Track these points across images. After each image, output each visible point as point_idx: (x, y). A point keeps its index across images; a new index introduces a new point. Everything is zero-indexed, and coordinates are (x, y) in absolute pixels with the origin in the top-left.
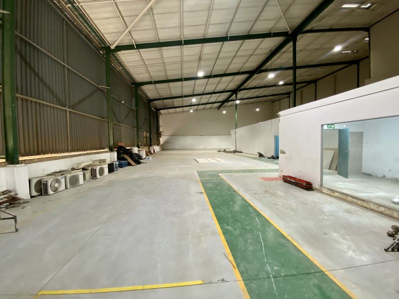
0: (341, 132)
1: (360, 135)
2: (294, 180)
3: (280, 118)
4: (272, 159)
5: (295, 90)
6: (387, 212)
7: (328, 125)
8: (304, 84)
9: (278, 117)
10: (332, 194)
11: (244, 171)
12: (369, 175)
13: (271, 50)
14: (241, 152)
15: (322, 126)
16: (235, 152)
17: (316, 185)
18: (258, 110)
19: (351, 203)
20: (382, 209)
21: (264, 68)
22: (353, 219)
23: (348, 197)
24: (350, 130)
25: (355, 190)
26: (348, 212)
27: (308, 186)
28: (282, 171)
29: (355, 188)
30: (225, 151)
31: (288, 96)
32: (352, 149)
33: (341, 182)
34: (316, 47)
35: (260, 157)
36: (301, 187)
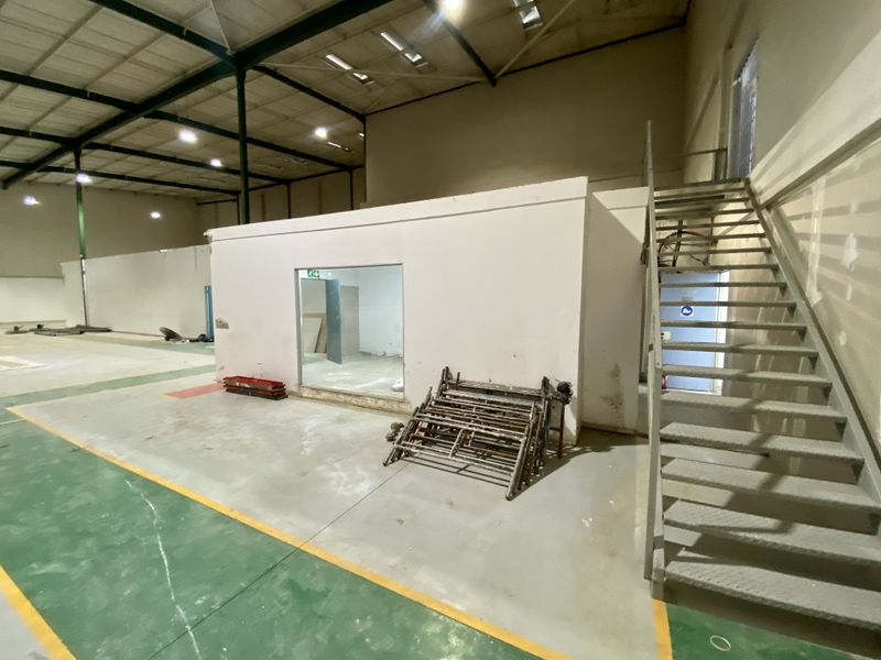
0: (329, 285)
1: (355, 291)
2: (247, 383)
3: (212, 244)
4: (201, 343)
5: (247, 190)
6: (387, 406)
7: (309, 270)
8: (266, 182)
9: (208, 243)
10: (318, 397)
11: (113, 384)
12: (367, 355)
13: (185, 72)
14: (109, 331)
15: (296, 270)
16: (81, 330)
17: (291, 386)
18: (156, 215)
19: (344, 404)
20: (381, 403)
21: (166, 108)
22: (346, 431)
23: (340, 396)
24: (341, 283)
25: (350, 382)
26: (340, 420)
27: (276, 391)
28: (222, 368)
29: (350, 378)
30: (40, 329)
31: (234, 197)
32: (345, 314)
33: (331, 371)
34: (287, 114)
35: (167, 339)
36: (263, 396)
